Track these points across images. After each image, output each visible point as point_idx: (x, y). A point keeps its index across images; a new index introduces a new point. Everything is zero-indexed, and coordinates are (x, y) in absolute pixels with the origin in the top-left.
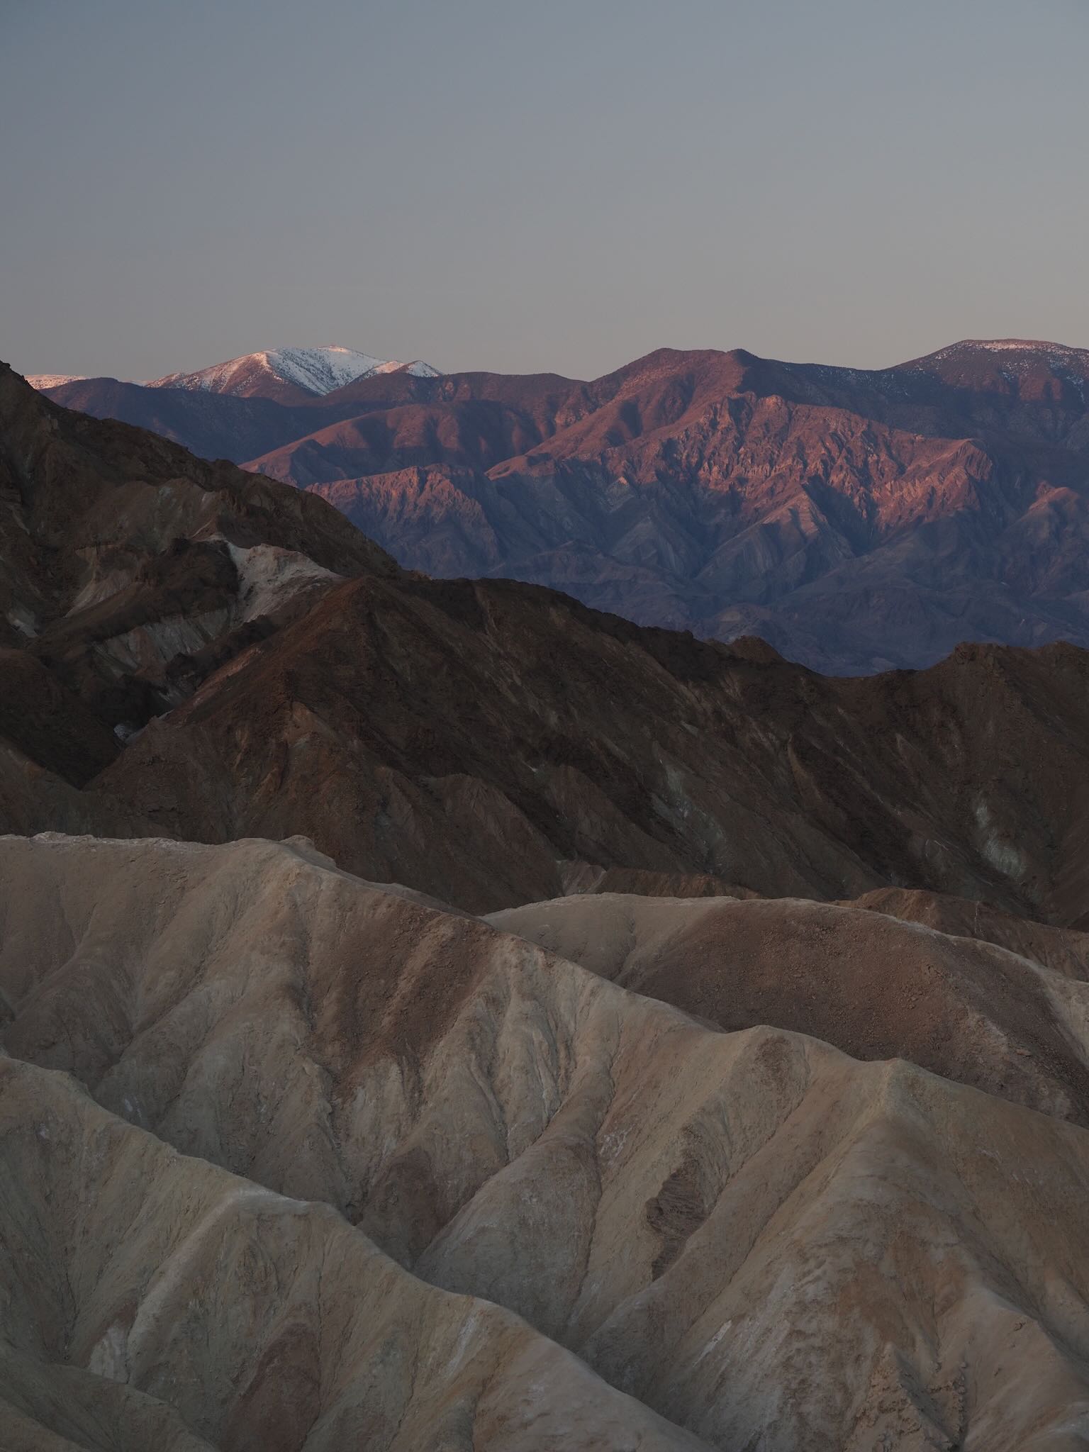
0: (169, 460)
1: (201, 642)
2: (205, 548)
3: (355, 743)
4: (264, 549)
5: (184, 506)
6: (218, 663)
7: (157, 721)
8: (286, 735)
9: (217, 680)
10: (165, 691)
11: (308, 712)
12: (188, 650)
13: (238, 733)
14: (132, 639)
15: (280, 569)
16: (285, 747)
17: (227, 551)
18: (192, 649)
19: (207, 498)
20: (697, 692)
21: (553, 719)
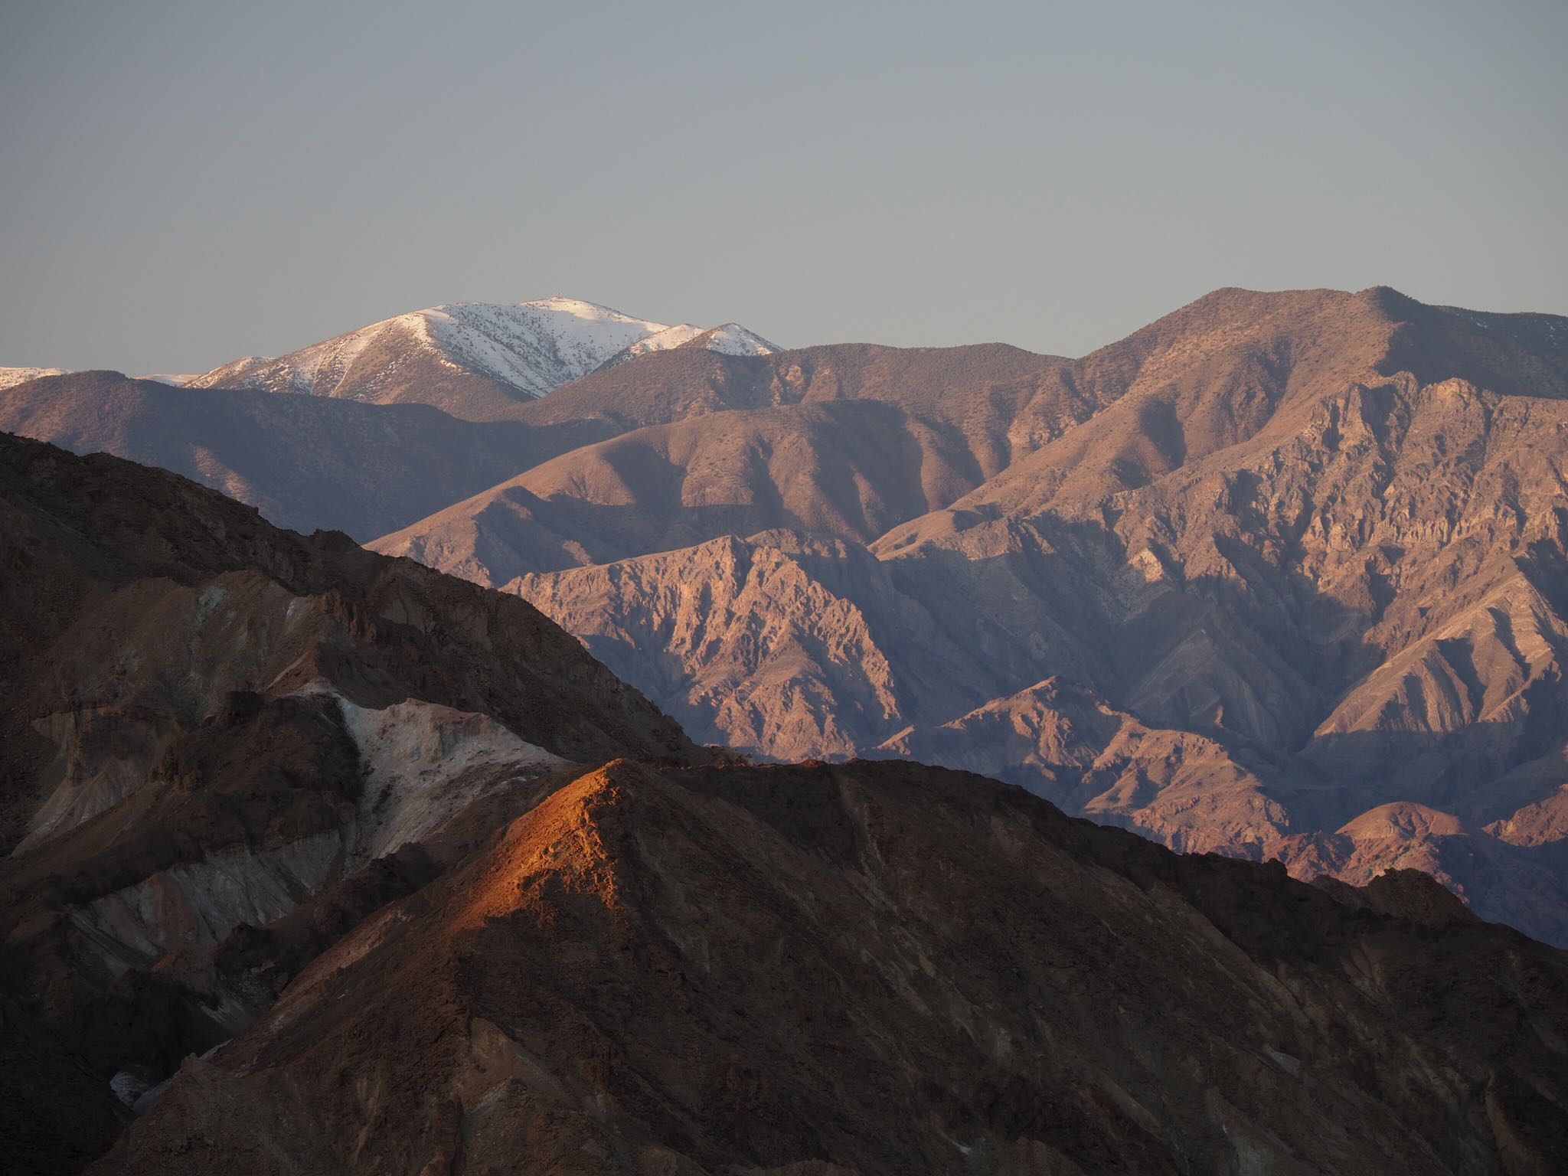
0: (221, 534)
1: (286, 901)
2: (291, 711)
3: (600, 1102)
4: (412, 709)
5: (251, 626)
6: (320, 942)
7: (196, 1064)
8: (458, 1087)
9: (319, 977)
10: (215, 1004)
11: (503, 1040)
12: (261, 917)
13: (361, 1085)
14: (147, 897)
15: (445, 749)
16: (456, 1112)
17: (337, 715)
18: (268, 916)
19: (296, 609)
20: (1295, 985)
21: (1002, 1044)
